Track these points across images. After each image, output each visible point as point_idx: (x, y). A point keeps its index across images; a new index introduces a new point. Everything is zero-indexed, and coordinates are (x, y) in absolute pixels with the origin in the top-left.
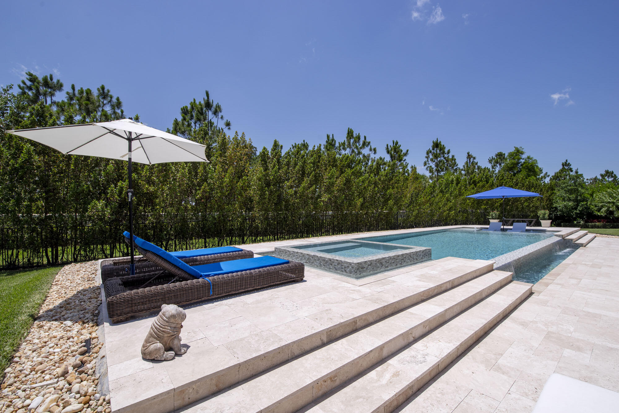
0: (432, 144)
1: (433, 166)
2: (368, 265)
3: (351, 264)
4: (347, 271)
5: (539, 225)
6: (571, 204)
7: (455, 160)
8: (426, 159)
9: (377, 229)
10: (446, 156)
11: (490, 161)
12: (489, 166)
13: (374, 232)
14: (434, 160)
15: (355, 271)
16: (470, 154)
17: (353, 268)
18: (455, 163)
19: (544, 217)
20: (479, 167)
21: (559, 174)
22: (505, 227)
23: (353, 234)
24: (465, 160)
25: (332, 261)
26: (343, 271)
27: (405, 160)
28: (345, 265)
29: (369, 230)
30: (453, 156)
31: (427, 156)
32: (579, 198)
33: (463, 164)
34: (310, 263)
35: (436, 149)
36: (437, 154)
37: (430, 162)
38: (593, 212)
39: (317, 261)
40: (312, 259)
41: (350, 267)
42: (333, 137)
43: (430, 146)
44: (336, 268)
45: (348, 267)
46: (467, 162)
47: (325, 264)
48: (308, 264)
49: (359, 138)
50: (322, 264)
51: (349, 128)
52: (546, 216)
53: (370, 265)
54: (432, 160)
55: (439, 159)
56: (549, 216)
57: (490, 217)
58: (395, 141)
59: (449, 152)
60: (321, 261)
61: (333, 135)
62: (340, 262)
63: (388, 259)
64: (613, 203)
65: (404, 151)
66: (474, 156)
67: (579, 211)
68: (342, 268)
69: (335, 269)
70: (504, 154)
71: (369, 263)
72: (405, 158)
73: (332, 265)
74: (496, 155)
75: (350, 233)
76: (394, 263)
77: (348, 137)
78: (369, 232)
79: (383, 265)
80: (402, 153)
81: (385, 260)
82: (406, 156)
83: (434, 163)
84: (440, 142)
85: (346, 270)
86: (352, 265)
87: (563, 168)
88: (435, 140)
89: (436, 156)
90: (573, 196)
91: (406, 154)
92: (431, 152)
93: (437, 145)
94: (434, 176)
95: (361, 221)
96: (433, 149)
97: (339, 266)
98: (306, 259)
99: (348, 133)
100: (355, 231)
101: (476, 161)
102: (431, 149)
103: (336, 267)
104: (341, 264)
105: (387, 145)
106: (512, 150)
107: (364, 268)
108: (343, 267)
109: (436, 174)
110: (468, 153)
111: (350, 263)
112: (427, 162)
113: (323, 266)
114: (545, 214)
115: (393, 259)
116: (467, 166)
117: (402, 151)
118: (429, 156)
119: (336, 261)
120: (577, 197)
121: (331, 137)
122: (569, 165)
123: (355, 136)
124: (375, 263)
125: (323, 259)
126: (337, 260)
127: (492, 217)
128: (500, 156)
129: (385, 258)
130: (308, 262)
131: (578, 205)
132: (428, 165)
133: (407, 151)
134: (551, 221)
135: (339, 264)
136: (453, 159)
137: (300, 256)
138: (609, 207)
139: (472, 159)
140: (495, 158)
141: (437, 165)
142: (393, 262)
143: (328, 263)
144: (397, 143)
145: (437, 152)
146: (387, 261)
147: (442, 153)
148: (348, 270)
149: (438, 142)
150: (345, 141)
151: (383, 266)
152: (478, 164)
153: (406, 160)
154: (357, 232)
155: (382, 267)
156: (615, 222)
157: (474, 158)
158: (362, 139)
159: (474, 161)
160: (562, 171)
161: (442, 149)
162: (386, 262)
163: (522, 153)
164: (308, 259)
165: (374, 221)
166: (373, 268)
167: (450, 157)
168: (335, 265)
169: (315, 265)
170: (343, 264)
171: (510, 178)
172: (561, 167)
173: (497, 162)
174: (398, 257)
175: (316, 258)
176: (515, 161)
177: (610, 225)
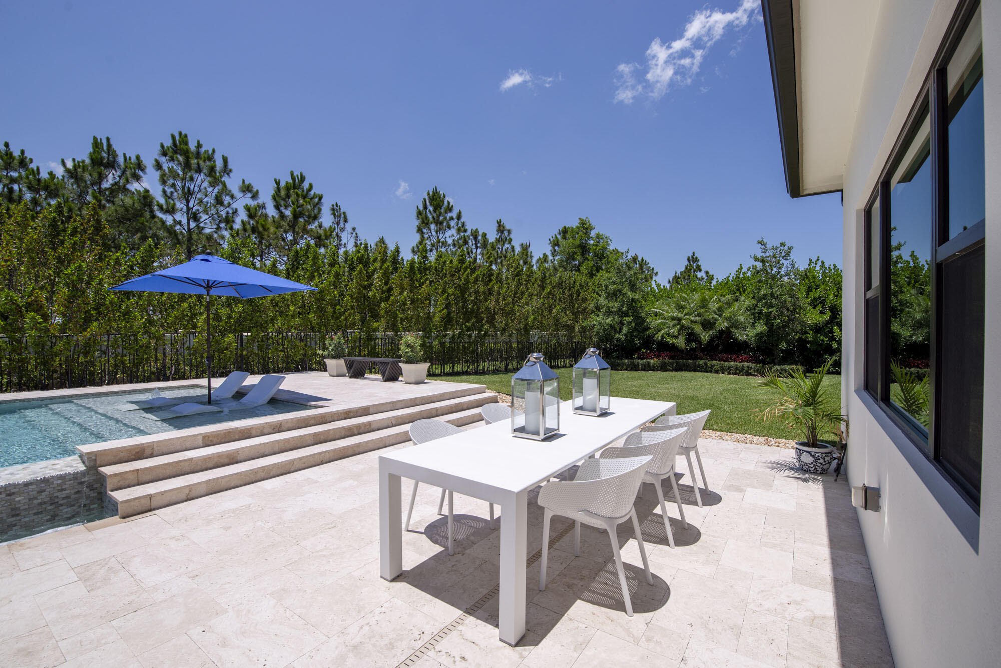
64: (679, 319)
138: (669, 329)
156: (679, 360)
177: (672, 364)
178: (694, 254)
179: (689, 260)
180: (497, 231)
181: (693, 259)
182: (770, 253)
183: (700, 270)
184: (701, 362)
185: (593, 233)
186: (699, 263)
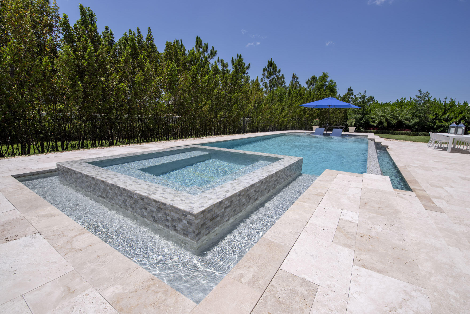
0: (267, 63)
1: (268, 82)
2: (226, 208)
3: (186, 216)
4: (177, 228)
5: (347, 131)
6: (359, 116)
7: (284, 78)
8: (263, 77)
9: (224, 133)
10: (278, 74)
11: (307, 83)
12: (306, 86)
13: (223, 136)
14: (269, 77)
15: (197, 232)
16: (295, 74)
17: (190, 224)
18: (284, 82)
19: (351, 124)
20: (300, 85)
21: (345, 97)
22: (328, 132)
23: (202, 138)
24: (291, 79)
25: (146, 200)
26: (168, 227)
27: (247, 73)
28: (173, 214)
29: (217, 134)
30: (283, 75)
31: (263, 73)
32: (365, 112)
33: (289, 83)
34: (108, 199)
35: (270, 68)
36: (270, 72)
37: (266, 79)
38: (369, 122)
39: (119, 198)
40: (110, 191)
41: (185, 222)
42: (181, 43)
43: (266, 65)
44: (154, 217)
45: (180, 220)
46: (292, 81)
47: (133, 206)
48: (105, 200)
49: (207, 46)
50: (127, 203)
51: (197, 37)
52: (353, 124)
53: (230, 206)
54: (267, 77)
55: (272, 77)
56: (355, 124)
57: (313, 124)
58: (239, 55)
59: (279, 71)
60: (126, 198)
61: (181, 40)
62: (162, 207)
63: (258, 185)
64: (384, 116)
65: (247, 65)
66: (297, 77)
67: (364, 121)
68: (168, 221)
69: (151, 219)
70: (316, 78)
71: (227, 203)
72: (247, 71)
73: (146, 209)
74: (311, 78)
75: (199, 137)
76: (265, 189)
77: (197, 45)
78: (217, 136)
79: (250, 198)
80: (245, 67)
81: (254, 189)
82: (248, 69)
83: (269, 80)
84: (273, 62)
85: (175, 226)
86: (189, 217)
87: (348, 92)
88: (270, 60)
89: (270, 74)
90: (361, 111)
91: (248, 68)
92: (266, 70)
93: (271, 64)
94: (268, 91)
95: (210, 125)
96: (268, 68)
97: (160, 215)
98: (102, 190)
99: (197, 42)
100: (204, 135)
101: (298, 80)
102: (267, 67)
103: (154, 215)
104: (163, 211)
105: (233, 58)
106: (321, 75)
107: (218, 216)
108: (169, 218)
109: (270, 89)
110: (293, 74)
111: (185, 211)
112: (263, 79)
113: (130, 209)
114: (353, 122)
115: (265, 183)
116: (292, 84)
117: (244, 64)
118: (265, 74)
119: (154, 203)
120: (363, 112)
121: (180, 42)
122: (352, 90)
123: (203, 45)
124: (238, 198)
125: (129, 194)
126: (156, 202)
127: (315, 124)
128: (314, 78)
129: (255, 184)
130: (104, 196)
131: (363, 117)
132: (263, 81)
133: (249, 65)
134: (355, 128)
135: (159, 209)
136: (283, 77)
137: (92, 184)
138: (381, 120)
139: (296, 79)
140: (310, 80)
141: (270, 82)
142: (265, 187)
143: (138, 205)
144: (241, 56)
145: (271, 70)
146: (257, 190)
147: (274, 71)
148: (180, 227)
149: (272, 61)
150: (193, 48)
151: (251, 201)
152: (300, 83)
153: (249, 73)
154: (206, 136)
155: (249, 202)
156: (383, 130)
157: (297, 78)
158: (210, 49)
159: (297, 80)
160: (348, 94)
161: (275, 68)
162: (255, 191)
163: (327, 77)
164: (105, 190)
165: (222, 125)
166: (235, 211)
167: (281, 76)
168: (152, 211)
169: (117, 204)
170: (168, 212)
171: (325, 94)
172: (347, 91)
173: (311, 84)
174: (271, 178)
175: (116, 191)
176: (323, 83)
177: (380, 132)
178: (351, 87)
179: (348, 90)
180: (292, 78)
181: (350, 90)
182: (422, 95)
183: (353, 95)
184: (391, 131)
185: (328, 80)
186: (353, 92)
